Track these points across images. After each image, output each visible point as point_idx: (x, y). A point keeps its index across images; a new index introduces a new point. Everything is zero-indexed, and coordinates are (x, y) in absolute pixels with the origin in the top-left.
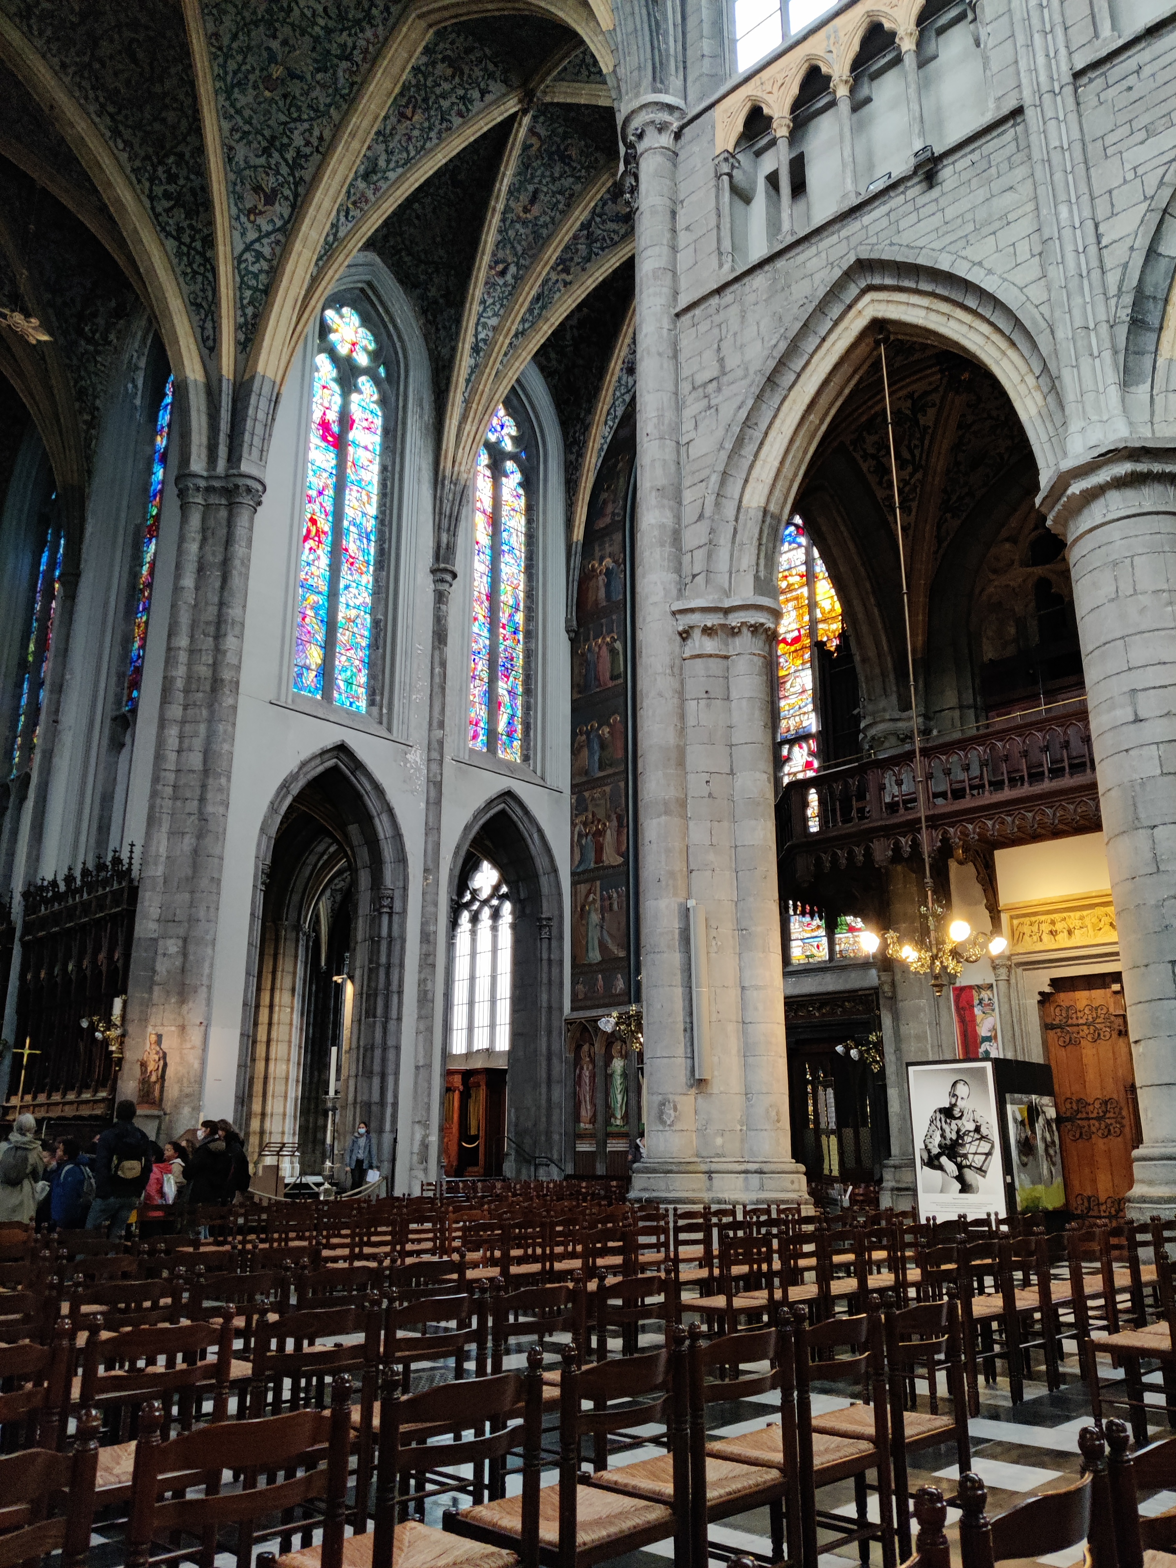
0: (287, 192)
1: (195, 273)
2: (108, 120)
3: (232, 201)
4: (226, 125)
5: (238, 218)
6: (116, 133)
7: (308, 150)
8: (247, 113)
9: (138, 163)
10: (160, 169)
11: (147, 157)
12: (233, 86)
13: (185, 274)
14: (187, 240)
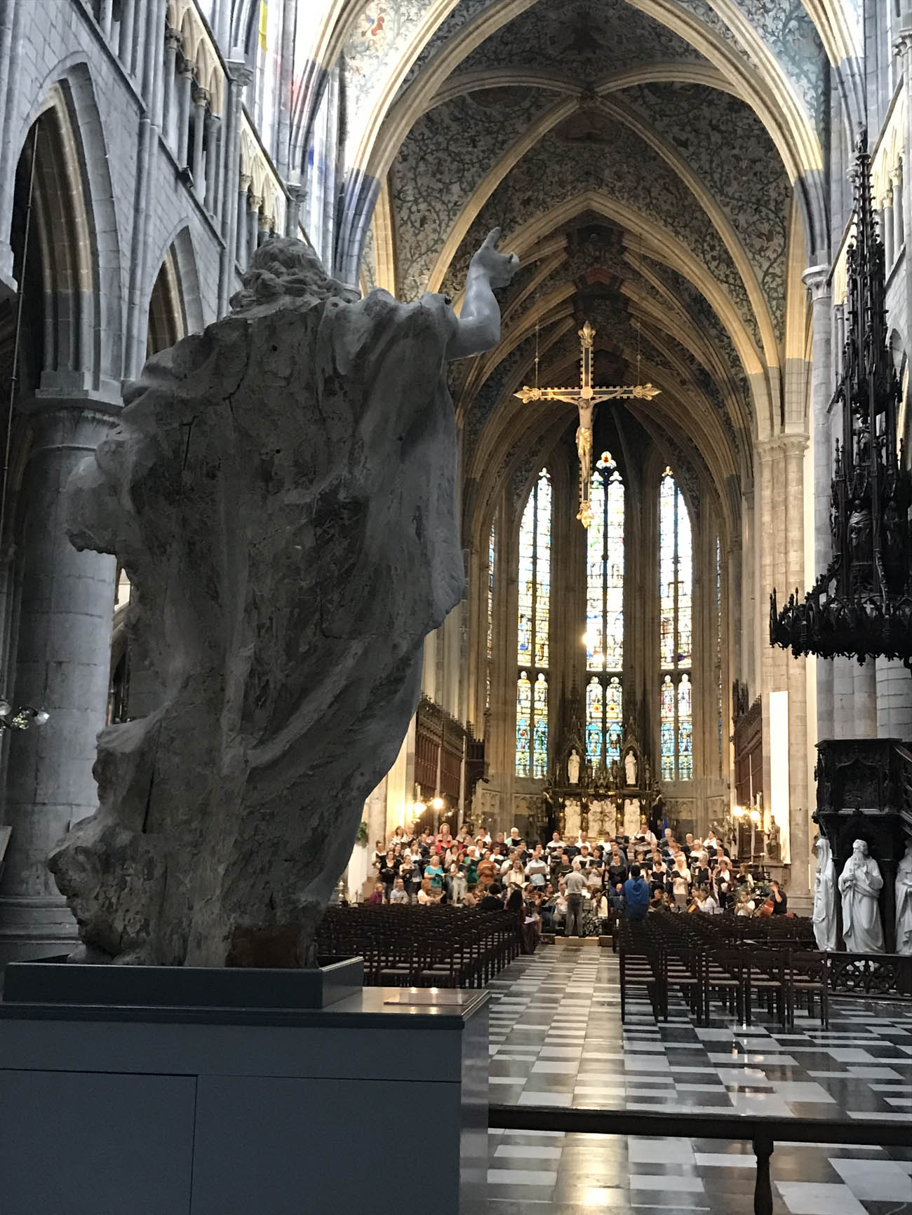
0: (778, 229)
1: (742, 300)
2: (670, 227)
3: (747, 251)
4: (727, 210)
5: (754, 258)
6: (677, 233)
7: (781, 198)
8: (737, 196)
9: (693, 246)
10: (705, 245)
11: (697, 241)
12: (722, 186)
13: (737, 303)
14: (731, 281)
